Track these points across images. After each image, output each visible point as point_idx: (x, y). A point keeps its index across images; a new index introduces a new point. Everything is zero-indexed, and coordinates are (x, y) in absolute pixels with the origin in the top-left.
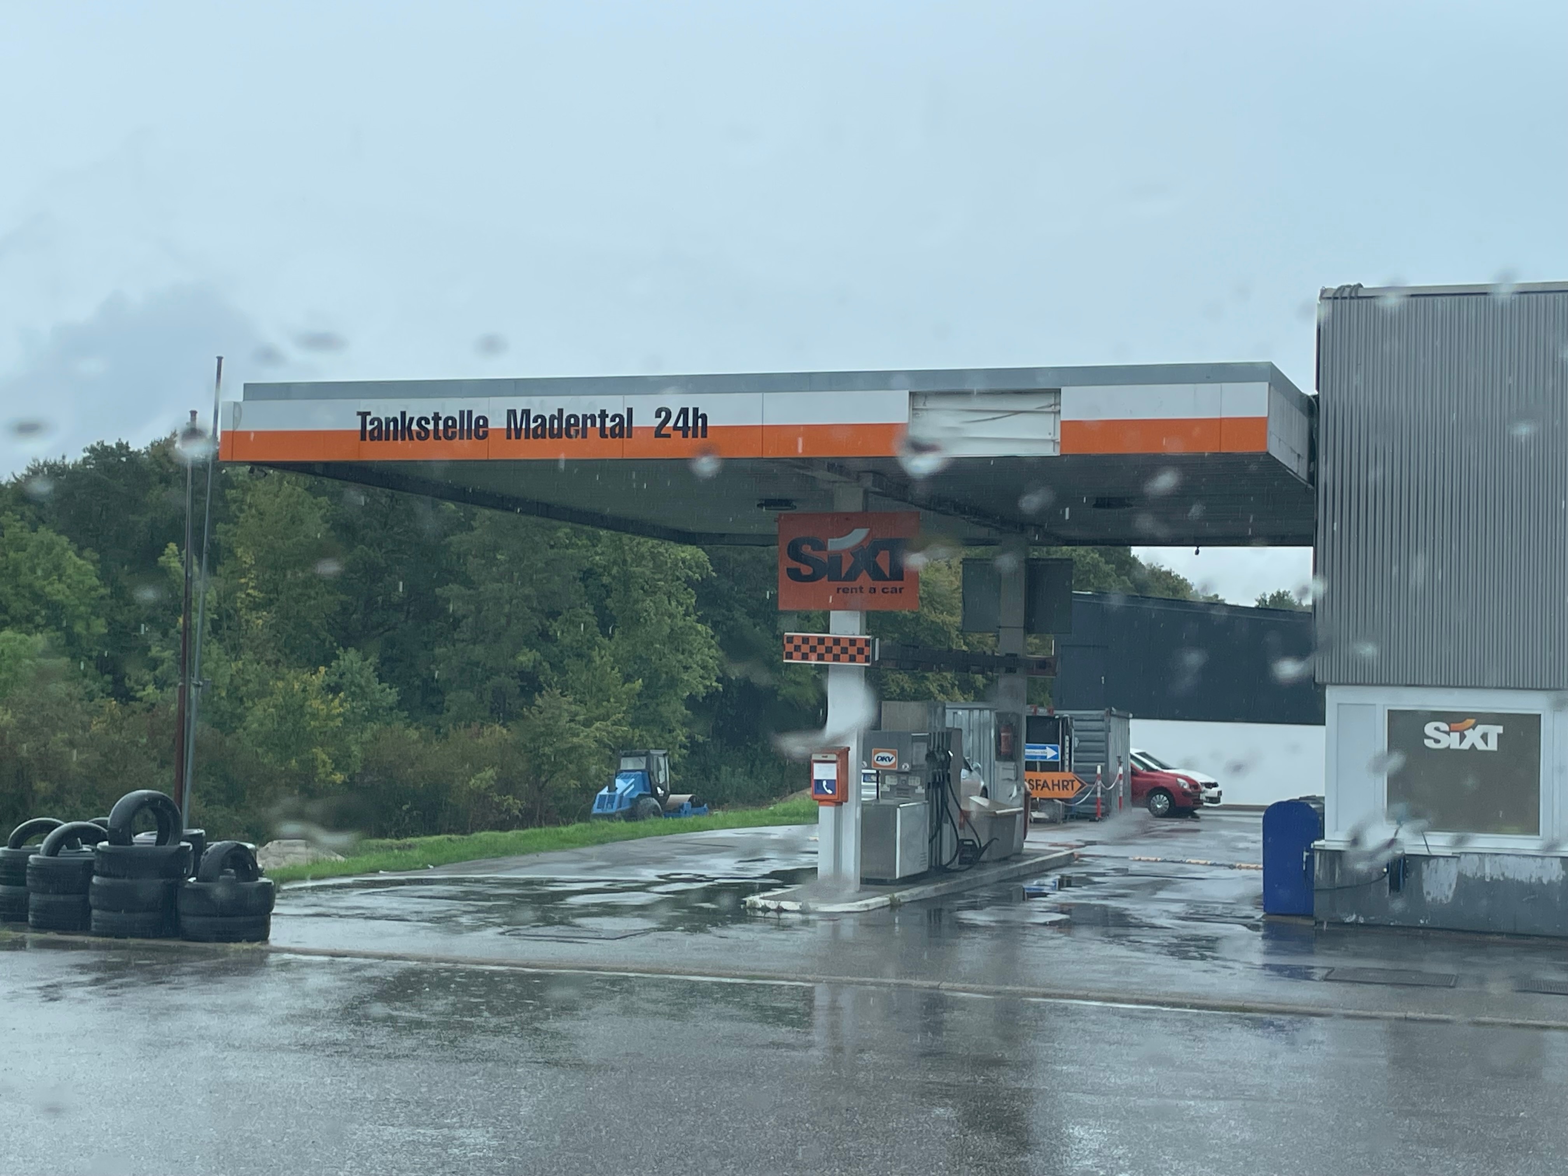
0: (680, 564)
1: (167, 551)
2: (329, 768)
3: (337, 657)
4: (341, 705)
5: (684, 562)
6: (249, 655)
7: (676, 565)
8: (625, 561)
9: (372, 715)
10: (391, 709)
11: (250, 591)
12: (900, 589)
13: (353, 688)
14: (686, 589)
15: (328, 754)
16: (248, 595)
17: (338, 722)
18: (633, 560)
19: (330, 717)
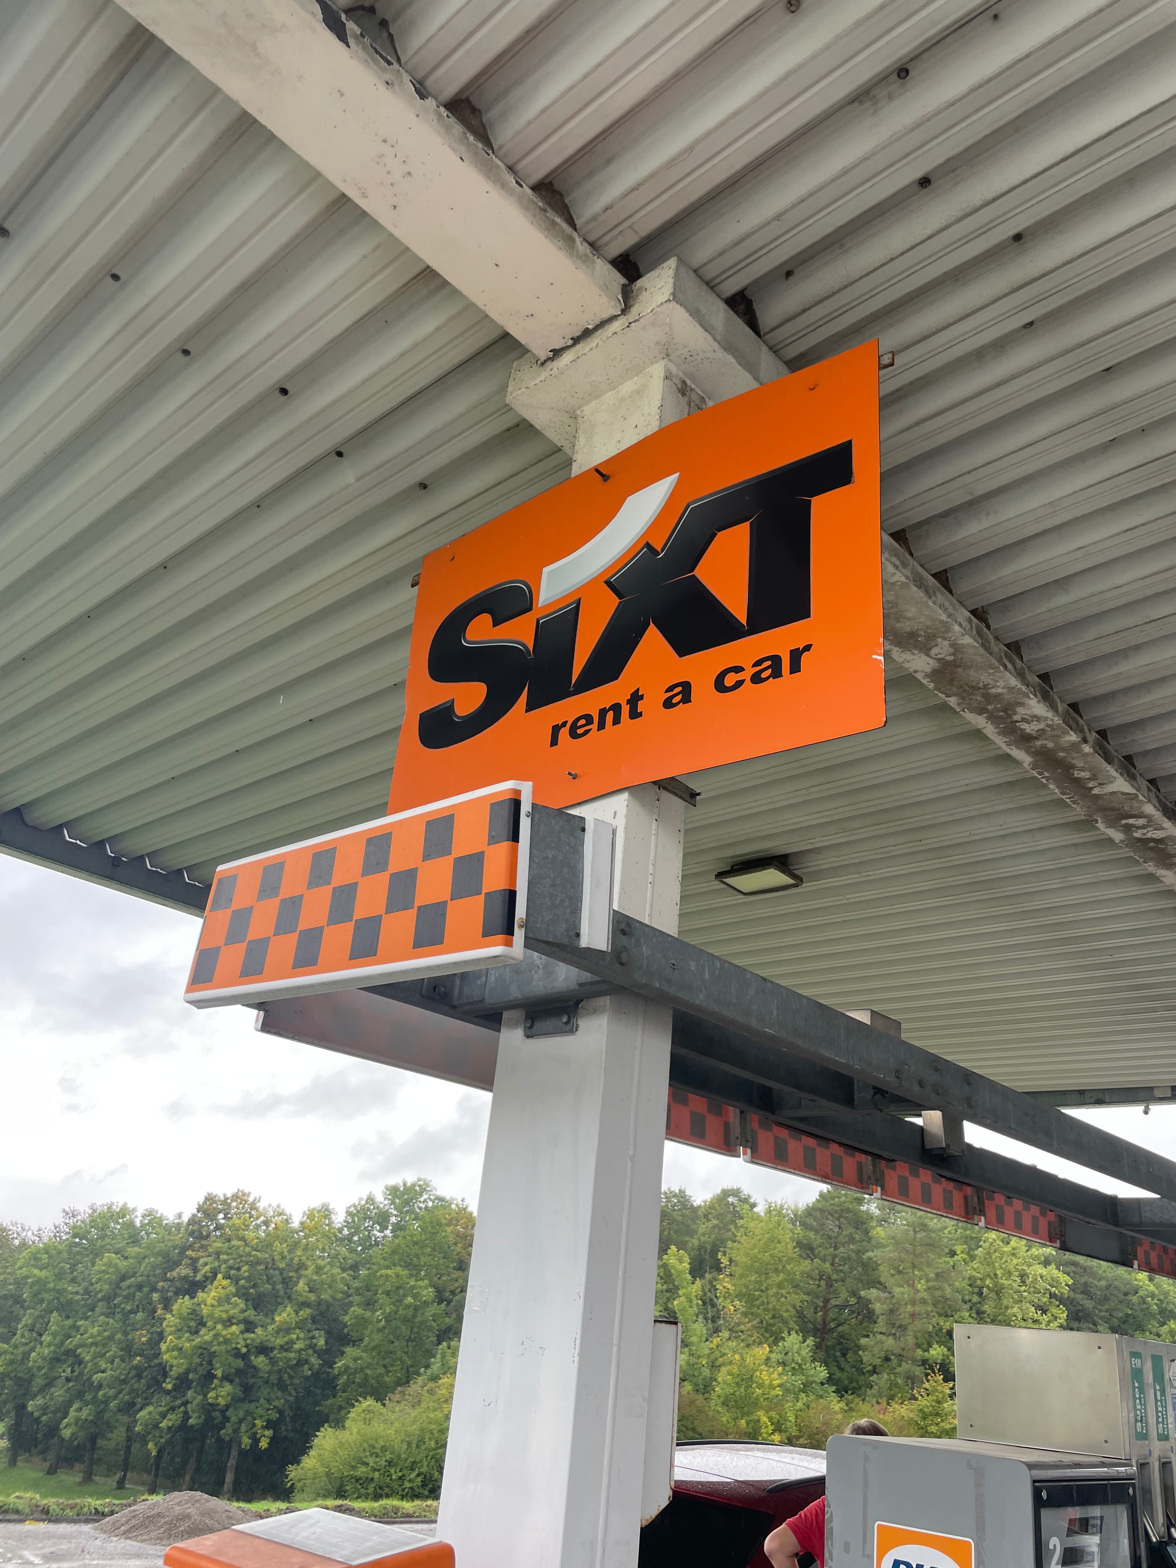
0: (1039, 1279)
1: (669, 1251)
2: (771, 1428)
3: (783, 1339)
4: (780, 1378)
5: (1042, 1277)
6: (725, 1334)
7: (1036, 1279)
8: (996, 1275)
9: (806, 1387)
10: (822, 1384)
11: (726, 1284)
12: (796, 656)
13: (793, 1365)
14: (1058, 1306)
15: (770, 1419)
16: (725, 1287)
17: (779, 1391)
18: (1003, 1275)
19: (772, 1387)
